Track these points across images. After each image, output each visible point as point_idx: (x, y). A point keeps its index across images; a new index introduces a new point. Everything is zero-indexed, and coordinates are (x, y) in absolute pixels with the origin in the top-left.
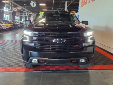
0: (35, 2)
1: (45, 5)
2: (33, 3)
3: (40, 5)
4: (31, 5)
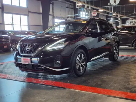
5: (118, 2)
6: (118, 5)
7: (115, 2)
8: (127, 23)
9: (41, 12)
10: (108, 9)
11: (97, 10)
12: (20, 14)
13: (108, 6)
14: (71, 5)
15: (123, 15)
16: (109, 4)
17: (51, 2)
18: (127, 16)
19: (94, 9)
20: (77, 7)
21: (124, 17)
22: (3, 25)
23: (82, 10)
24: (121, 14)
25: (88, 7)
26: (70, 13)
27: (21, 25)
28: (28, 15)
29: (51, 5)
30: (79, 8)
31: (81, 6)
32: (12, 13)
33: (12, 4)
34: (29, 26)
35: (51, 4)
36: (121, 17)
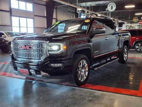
0: (114, 4)
1: (133, 6)
2: (112, 6)
3: (126, 7)
4: (108, 10)
5: (114, 8)
6: (115, 10)
7: (112, 8)
8: (123, 27)
9: (46, 15)
10: (106, 14)
11: (97, 15)
12: (27, 18)
13: (106, 11)
14: (73, 9)
15: (120, 19)
16: (107, 10)
17: (55, 7)
18: (123, 21)
19: (93, 14)
20: (78, 11)
21: (120, 21)
22: (11, 27)
23: (83, 15)
24: (118, 19)
25: (88, 12)
26: (72, 17)
27: (27, 27)
28: (34, 19)
29: (55, 10)
30: (80, 13)
31: (81, 11)
32: (20, 17)
33: (20, 9)
34: (35, 28)
35: (55, 8)
36: (118, 21)
